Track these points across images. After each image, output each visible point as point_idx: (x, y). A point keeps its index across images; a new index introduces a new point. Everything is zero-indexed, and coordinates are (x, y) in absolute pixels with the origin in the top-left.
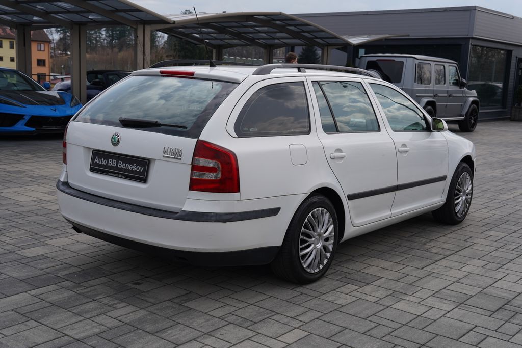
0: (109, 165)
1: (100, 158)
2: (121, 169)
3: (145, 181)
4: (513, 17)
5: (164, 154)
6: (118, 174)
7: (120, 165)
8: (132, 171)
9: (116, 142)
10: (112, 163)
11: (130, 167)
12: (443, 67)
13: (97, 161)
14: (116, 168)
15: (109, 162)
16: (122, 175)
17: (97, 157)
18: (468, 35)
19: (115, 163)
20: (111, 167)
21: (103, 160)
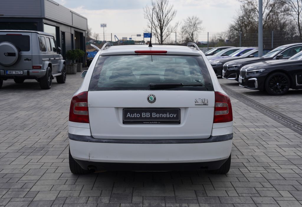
0: (143, 117)
1: (132, 113)
2: (156, 118)
3: (179, 123)
4: (58, 5)
5: (196, 103)
6: (154, 121)
7: (154, 116)
8: (166, 118)
9: (153, 100)
11: (164, 116)
12: (48, 39)
13: (130, 116)
14: (151, 118)
16: (157, 121)
18: (41, 16)
19: (149, 115)
20: (146, 118)
21: (135, 114)
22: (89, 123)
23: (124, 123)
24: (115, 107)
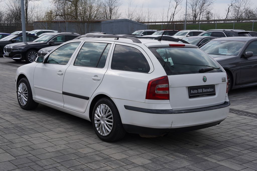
0: (199, 92)
1: (193, 90)
2: (205, 92)
3: (215, 94)
6: (204, 95)
7: (204, 91)
8: (209, 92)
10: (200, 91)
11: (208, 90)
13: (192, 92)
14: (203, 92)
15: (199, 91)
16: (206, 95)
17: (192, 90)
19: (202, 90)
20: (200, 93)
21: (195, 91)
22: (169, 99)
23: (190, 97)
24: (186, 87)
